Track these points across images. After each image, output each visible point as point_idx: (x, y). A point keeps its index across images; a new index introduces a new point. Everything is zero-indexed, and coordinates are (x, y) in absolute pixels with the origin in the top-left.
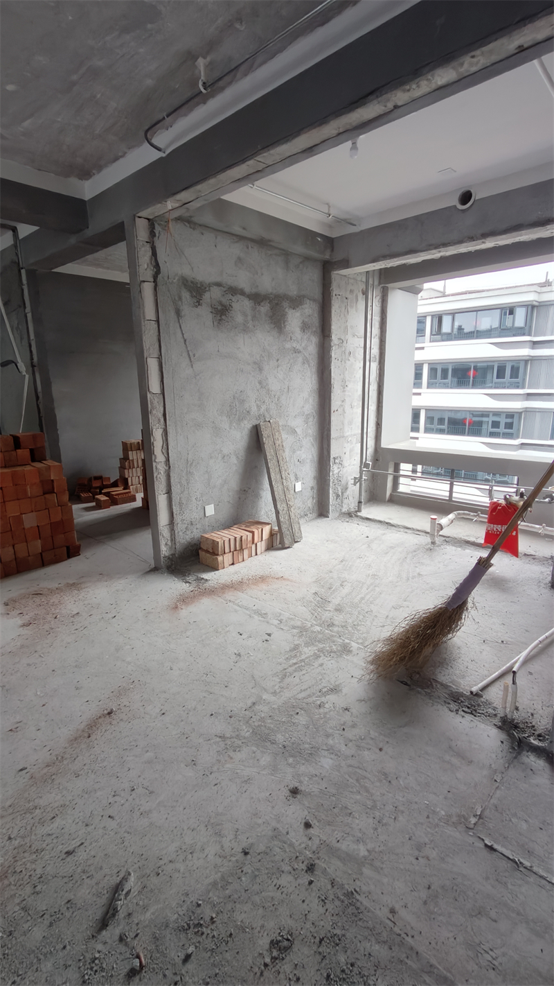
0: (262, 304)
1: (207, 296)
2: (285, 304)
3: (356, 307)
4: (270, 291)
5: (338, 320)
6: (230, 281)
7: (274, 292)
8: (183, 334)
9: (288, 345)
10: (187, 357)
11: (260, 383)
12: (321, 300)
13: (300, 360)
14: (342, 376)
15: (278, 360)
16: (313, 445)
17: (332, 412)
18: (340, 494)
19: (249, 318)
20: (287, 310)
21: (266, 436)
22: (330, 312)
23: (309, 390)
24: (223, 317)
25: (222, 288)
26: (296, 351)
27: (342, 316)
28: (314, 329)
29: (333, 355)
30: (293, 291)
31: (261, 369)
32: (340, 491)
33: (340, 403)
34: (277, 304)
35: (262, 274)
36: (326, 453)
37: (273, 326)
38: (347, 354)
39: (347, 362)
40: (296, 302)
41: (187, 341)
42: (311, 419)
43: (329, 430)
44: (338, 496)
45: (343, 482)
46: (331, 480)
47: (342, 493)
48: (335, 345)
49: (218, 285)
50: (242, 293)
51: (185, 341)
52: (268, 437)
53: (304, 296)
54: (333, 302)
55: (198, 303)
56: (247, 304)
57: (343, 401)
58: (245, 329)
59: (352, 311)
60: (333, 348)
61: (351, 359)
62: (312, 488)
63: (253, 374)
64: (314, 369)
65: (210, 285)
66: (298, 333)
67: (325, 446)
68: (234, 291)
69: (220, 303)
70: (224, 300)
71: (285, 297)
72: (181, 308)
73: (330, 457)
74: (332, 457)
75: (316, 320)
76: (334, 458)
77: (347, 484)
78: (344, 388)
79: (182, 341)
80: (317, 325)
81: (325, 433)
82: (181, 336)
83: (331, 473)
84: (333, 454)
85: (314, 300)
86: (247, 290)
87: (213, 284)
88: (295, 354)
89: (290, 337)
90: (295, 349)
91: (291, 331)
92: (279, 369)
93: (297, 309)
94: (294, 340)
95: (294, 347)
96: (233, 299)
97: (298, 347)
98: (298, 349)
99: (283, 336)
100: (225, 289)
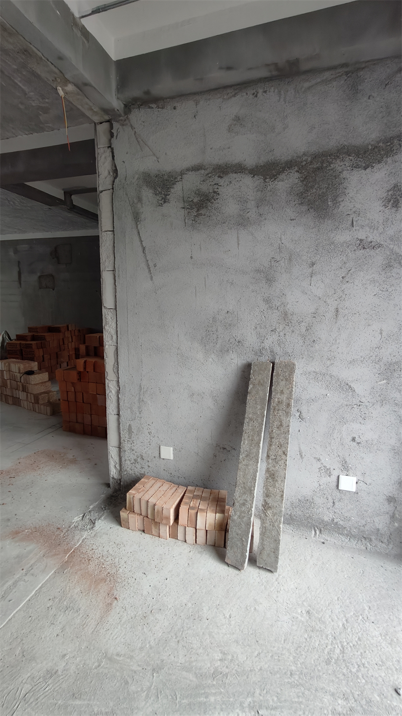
1: (177, 190)
2: (342, 164)
4: (303, 149)
6: (214, 158)
7: (313, 149)
8: (141, 241)
10: (146, 268)
11: (267, 301)
13: (379, 260)
15: (313, 264)
19: (252, 204)
20: (345, 174)
24: (202, 211)
25: (203, 171)
26: (362, 245)
30: (369, 134)
31: (270, 280)
34: (319, 169)
35: (285, 128)
37: (304, 208)
49: (197, 168)
50: (239, 169)
51: (144, 249)
55: (165, 200)
56: (248, 185)
63: (251, 288)
65: (182, 173)
66: (375, 212)
68: (223, 170)
69: (198, 193)
70: (205, 188)
71: (343, 152)
72: (141, 210)
79: (140, 249)
82: (139, 243)
86: (251, 162)
87: (188, 170)
88: (362, 251)
89: (350, 222)
90: (365, 241)
91: (354, 210)
92: (314, 278)
93: (377, 166)
94: (362, 227)
95: (360, 238)
96: (221, 182)
97: (371, 237)
98: (371, 242)
99: (330, 221)
100: (207, 172)
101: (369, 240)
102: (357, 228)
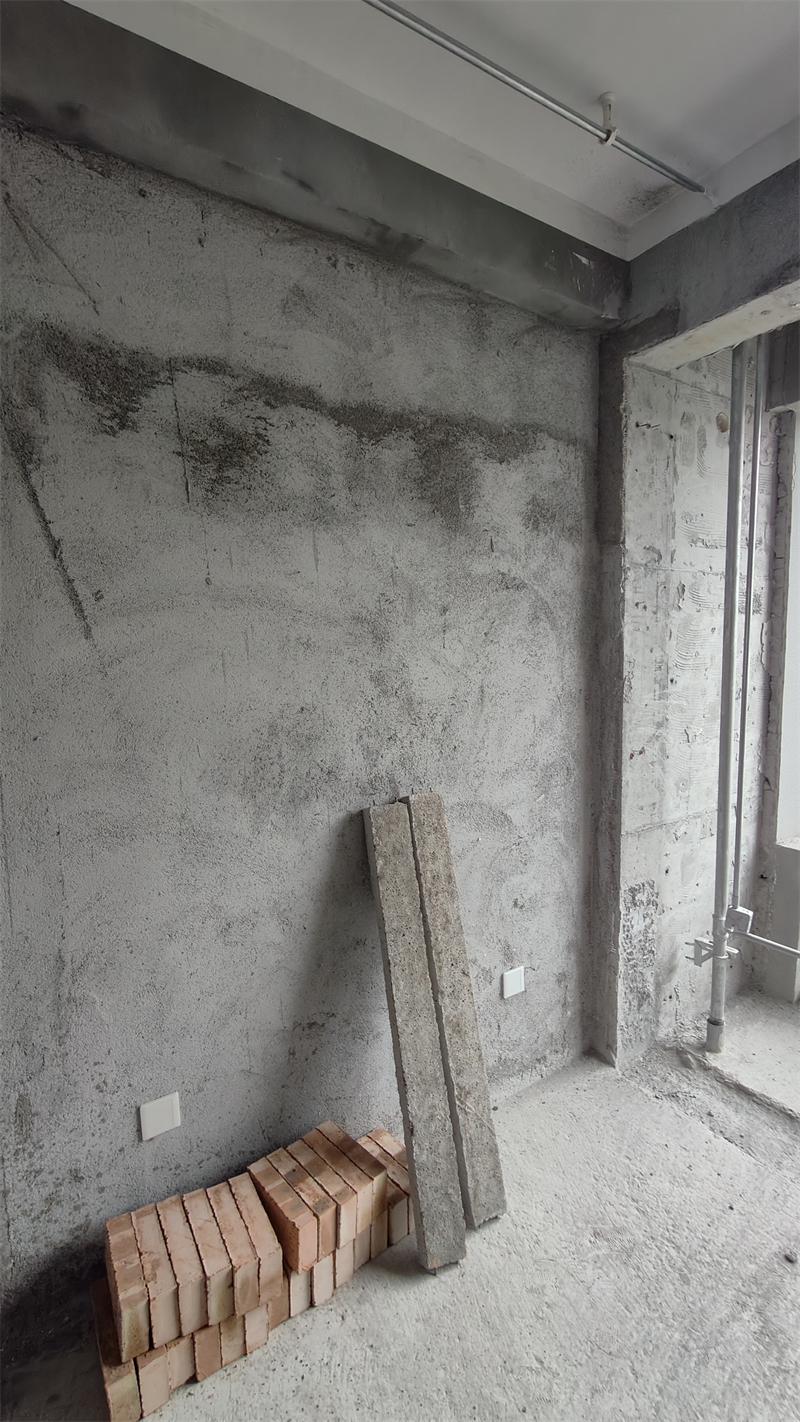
0: (389, 439)
1: (158, 401)
2: (472, 447)
3: (701, 464)
4: (417, 401)
5: (646, 495)
6: (262, 362)
7: (433, 405)
8: (45, 524)
9: (481, 567)
10: (65, 601)
12: (592, 443)
13: (524, 608)
14: (657, 653)
15: (445, 610)
16: (564, 852)
17: (626, 756)
18: (651, 989)
19: (337, 481)
20: (477, 463)
21: (388, 850)
22: (619, 472)
23: (552, 696)
24: (231, 473)
25: (228, 380)
26: (507, 583)
27: (658, 485)
28: (569, 522)
29: (629, 595)
30: (501, 409)
31: (380, 639)
32: (651, 980)
33: (650, 730)
34: (444, 443)
35: (389, 351)
36: (605, 874)
37: (426, 507)
38: (673, 591)
39: (674, 613)
40: (510, 442)
41: (65, 547)
42: (559, 779)
43: (616, 809)
44: (643, 997)
45: (661, 954)
46: (623, 956)
47: (658, 986)
48: (636, 565)
49: (214, 367)
50: (309, 399)
51: (55, 547)
52: (396, 852)
53: (536, 428)
54: (628, 444)
55: (122, 421)
56: (329, 438)
57: (660, 725)
58: (321, 515)
59: (688, 474)
60: (631, 574)
61: (687, 605)
62: (561, 978)
63: (348, 654)
64: (570, 636)
65: (173, 366)
66: (516, 532)
67: (604, 854)
68: (276, 392)
69: (218, 426)
70: (235, 419)
71: (472, 426)
72: (40, 431)
73: (617, 888)
74: (624, 887)
75: (574, 496)
76: (633, 891)
77: (673, 956)
78: (665, 687)
79: (42, 545)
80: (581, 510)
81: (604, 818)
82: (37, 527)
83: (621, 936)
84: (628, 877)
85: (572, 442)
86: (331, 394)
87: (189, 363)
88: (505, 592)
89: (488, 544)
90: (507, 577)
91: (492, 524)
92: (448, 635)
93: (514, 462)
94: (503, 553)
95: (502, 571)
96: (274, 416)
97: (514, 572)
98: (515, 579)
99: (463, 538)
100: (238, 383)
101: (512, 575)
102: (497, 554)
